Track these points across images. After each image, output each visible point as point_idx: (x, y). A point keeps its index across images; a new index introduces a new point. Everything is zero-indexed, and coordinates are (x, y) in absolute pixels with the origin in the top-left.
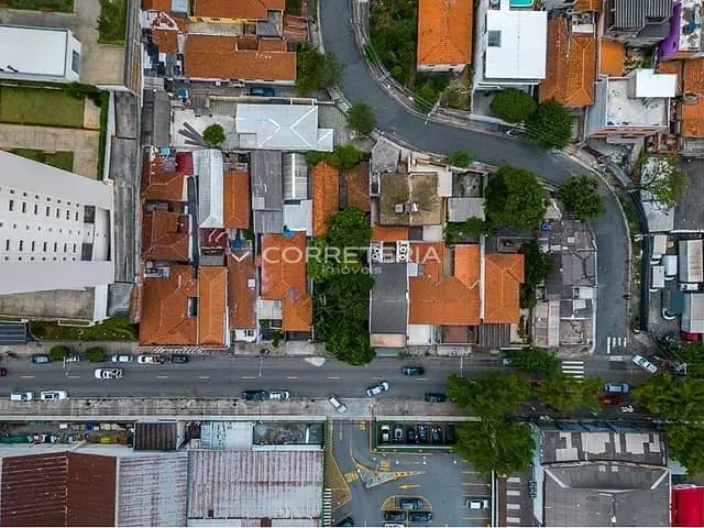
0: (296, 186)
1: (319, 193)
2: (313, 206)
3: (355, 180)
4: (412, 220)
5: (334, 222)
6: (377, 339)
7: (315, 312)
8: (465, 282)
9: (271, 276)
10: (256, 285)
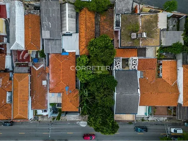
0: (69, 24)
1: (83, 28)
2: (80, 36)
3: (105, 20)
4: (141, 44)
5: (92, 45)
6: (118, 117)
7: (81, 101)
8: (169, 82)
9: (55, 79)
10: (47, 84)
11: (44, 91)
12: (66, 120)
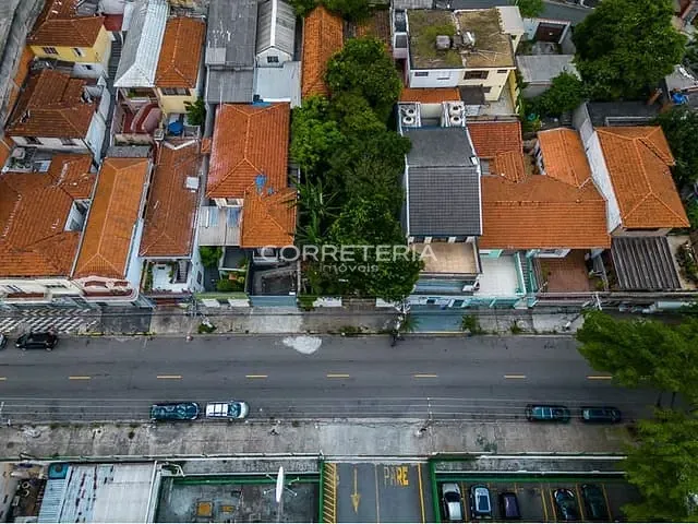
4: (465, 62)
8: (568, 179)
10: (200, 186)
11: (188, 206)
12: (247, 332)
